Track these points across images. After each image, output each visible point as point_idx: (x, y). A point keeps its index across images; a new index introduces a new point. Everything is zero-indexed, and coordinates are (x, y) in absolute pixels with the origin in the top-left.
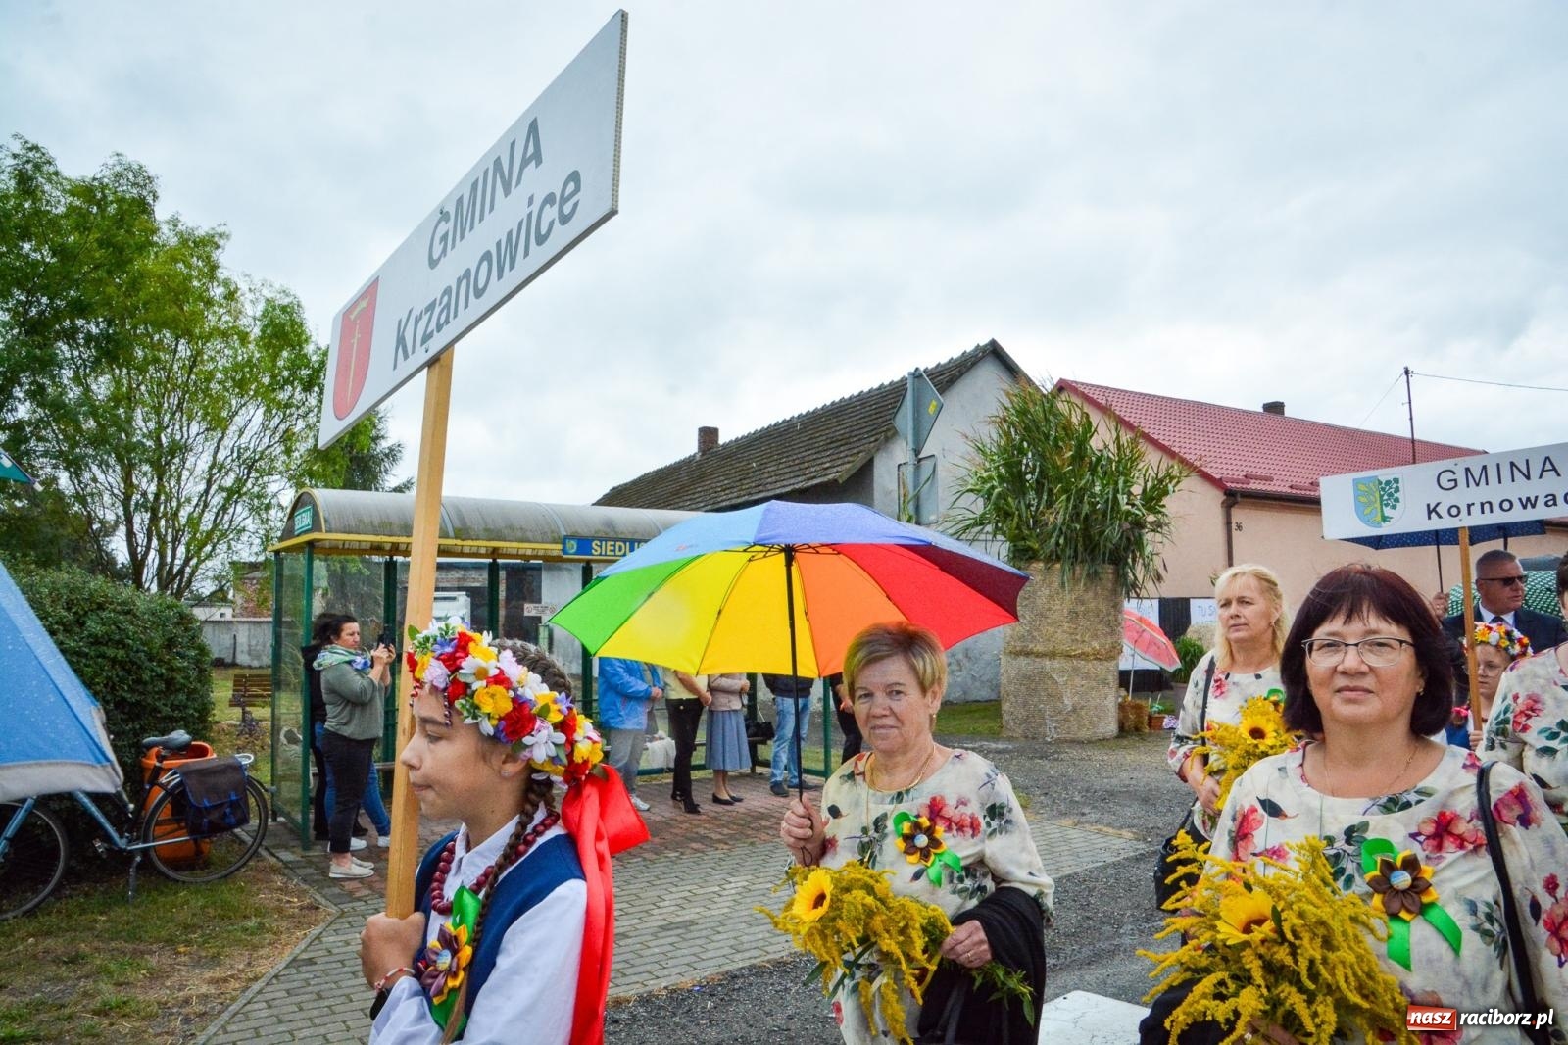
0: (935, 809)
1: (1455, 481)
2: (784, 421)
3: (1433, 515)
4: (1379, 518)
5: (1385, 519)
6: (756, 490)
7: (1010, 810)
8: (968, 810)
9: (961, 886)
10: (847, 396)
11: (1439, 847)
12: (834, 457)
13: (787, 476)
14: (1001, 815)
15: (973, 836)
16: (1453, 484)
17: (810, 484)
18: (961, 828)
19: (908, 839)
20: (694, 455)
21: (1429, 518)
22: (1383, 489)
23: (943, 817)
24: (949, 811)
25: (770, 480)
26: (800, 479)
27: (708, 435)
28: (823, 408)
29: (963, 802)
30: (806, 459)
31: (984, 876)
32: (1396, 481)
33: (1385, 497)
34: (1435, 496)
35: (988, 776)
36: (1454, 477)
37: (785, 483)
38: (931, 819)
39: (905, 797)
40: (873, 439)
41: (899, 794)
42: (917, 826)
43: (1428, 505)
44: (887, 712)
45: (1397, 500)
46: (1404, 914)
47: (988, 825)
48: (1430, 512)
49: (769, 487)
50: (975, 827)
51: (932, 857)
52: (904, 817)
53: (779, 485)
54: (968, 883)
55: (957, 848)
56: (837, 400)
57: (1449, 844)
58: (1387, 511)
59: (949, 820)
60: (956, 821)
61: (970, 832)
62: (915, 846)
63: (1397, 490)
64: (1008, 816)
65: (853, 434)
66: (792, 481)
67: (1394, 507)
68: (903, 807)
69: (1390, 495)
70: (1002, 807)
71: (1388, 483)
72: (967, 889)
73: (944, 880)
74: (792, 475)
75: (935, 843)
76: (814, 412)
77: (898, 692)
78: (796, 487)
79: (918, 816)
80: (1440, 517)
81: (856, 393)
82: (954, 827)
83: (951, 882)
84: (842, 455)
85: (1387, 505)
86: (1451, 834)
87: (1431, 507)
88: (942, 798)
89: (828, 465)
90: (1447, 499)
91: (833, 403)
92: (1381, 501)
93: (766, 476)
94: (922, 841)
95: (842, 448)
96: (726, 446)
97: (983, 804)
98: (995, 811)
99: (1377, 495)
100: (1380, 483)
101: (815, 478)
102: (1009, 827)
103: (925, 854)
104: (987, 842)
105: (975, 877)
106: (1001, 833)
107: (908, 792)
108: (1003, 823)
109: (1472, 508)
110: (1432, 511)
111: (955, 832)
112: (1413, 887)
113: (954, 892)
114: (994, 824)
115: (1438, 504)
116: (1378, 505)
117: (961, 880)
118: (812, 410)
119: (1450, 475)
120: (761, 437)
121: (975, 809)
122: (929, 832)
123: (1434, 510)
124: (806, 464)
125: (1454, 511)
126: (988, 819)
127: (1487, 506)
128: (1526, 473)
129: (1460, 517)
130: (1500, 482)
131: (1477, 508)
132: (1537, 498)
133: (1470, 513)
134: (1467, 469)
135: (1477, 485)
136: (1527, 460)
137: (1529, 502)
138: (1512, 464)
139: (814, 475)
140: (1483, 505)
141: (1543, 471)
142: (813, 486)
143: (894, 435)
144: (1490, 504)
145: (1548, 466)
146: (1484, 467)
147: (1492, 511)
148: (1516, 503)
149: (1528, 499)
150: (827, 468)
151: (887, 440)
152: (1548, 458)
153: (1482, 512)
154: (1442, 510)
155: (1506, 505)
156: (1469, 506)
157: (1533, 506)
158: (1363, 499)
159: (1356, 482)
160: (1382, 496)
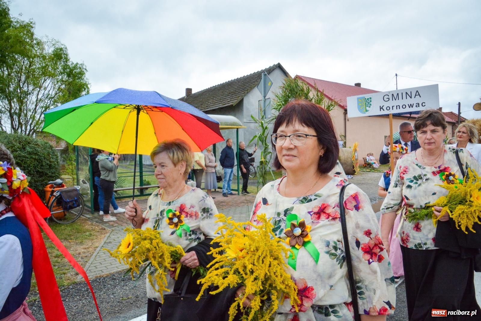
0: (182, 209)
1: (389, 98)
2: (213, 87)
3: (382, 109)
4: (365, 110)
5: (367, 111)
6: (207, 108)
7: (212, 210)
8: (194, 210)
9: (190, 237)
10: (233, 79)
11: (319, 218)
12: (231, 98)
13: (216, 104)
14: (208, 212)
15: (196, 219)
16: (388, 99)
17: (224, 106)
18: (191, 216)
19: (171, 219)
20: (184, 97)
21: (380, 110)
22: (366, 101)
23: (184, 212)
24: (187, 210)
25: (211, 105)
26: (220, 105)
27: (189, 91)
28: (225, 83)
29: (192, 207)
30: (222, 98)
31: (200, 234)
32: (371, 98)
33: (367, 104)
34: (382, 103)
35: (203, 197)
36: (388, 97)
37: (216, 106)
38: (180, 212)
39: (172, 203)
40: (243, 93)
41: (170, 202)
42: (174, 215)
43: (380, 106)
44: (160, 173)
45: (371, 105)
46: (297, 246)
47: (202, 215)
48: (380, 109)
49: (211, 107)
50: (196, 215)
51: (179, 227)
52: (170, 211)
53: (214, 106)
54: (193, 236)
55: (189, 223)
56: (230, 80)
57: (323, 216)
58: (368, 108)
59: (187, 213)
60: (190, 213)
61: (194, 217)
62: (173, 222)
63: (371, 101)
64: (210, 212)
65: (237, 91)
66: (218, 105)
67: (370, 107)
68: (170, 207)
69: (369, 103)
70: (208, 209)
71: (368, 99)
72: (193, 239)
73: (183, 235)
74: (218, 103)
75: (180, 221)
76: (223, 84)
77: (163, 166)
78: (220, 107)
79: (175, 211)
80: (384, 110)
81: (236, 78)
82: (189, 216)
83: (186, 236)
84: (234, 97)
85: (367, 106)
86: (325, 213)
88: (185, 205)
89: (229, 100)
90: (386, 105)
91: (229, 81)
93: (209, 103)
94: (176, 220)
95: (233, 95)
96: (195, 94)
97: (200, 208)
98: (205, 210)
100: (366, 99)
101: (225, 104)
102: (211, 216)
103: (176, 225)
104: (201, 222)
105: (196, 234)
106: (207, 218)
107: (173, 202)
108: (208, 214)
110: (381, 108)
111: (189, 218)
112: (301, 234)
113: (187, 240)
114: (205, 215)
115: (383, 106)
116: (365, 106)
117: (190, 235)
118: (222, 83)
119: (387, 97)
120: (206, 92)
121: (197, 209)
122: (179, 217)
123: (382, 108)
124: (222, 100)
125: (388, 108)
126: (202, 213)
127: (398, 107)
128: (410, 96)
129: (390, 110)
130: (402, 99)
131: (395, 108)
132: (413, 104)
133: (393, 109)
134: (393, 95)
135: (395, 100)
136: (411, 92)
137: (411, 106)
138: (406, 93)
139: (225, 103)
140: (397, 106)
141: (416, 95)
142: (226, 107)
143: (249, 91)
144: (399, 106)
145: (417, 94)
146: (398, 94)
147: (399, 108)
148: (407, 106)
149: (411, 105)
150: (229, 101)
151: (248, 93)
152: (417, 91)
153: (397, 109)
154: (384, 108)
155: (404, 106)
156: (393, 107)
157: (412, 107)
158: (360, 104)
159: (358, 99)
160: (366, 103)
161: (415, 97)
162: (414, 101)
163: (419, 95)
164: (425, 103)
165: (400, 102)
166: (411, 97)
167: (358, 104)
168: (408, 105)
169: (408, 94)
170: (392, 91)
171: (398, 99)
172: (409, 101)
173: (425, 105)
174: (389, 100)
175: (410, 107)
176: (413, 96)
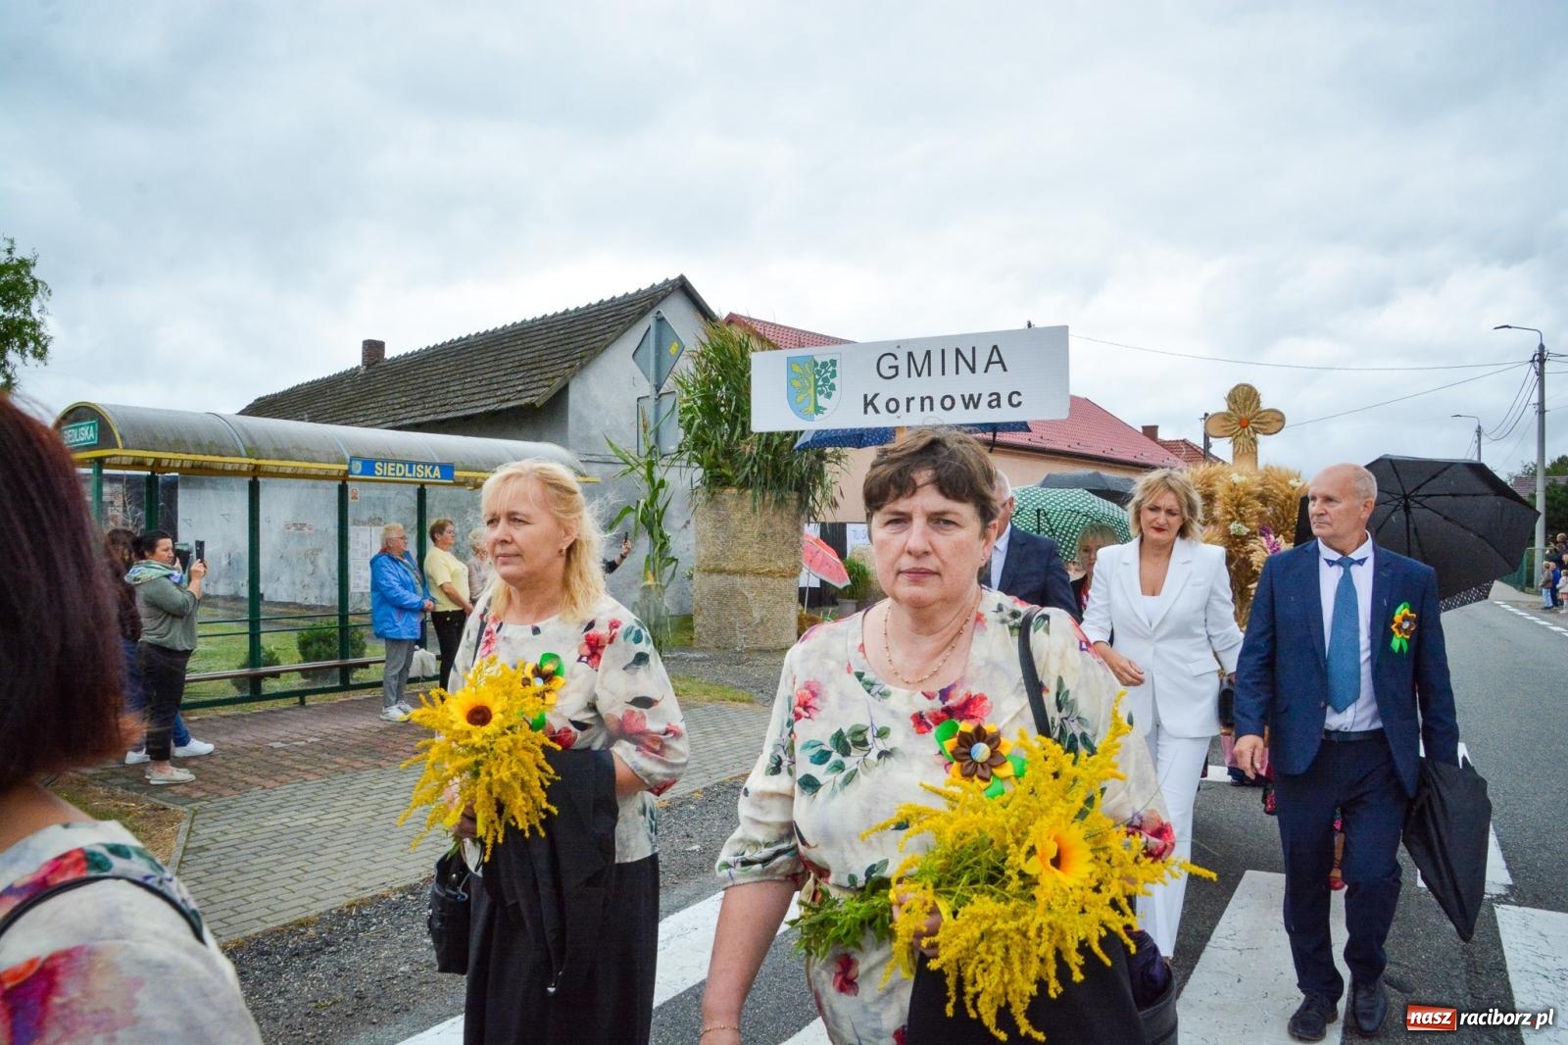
1: (896, 367)
2: (460, 339)
3: (870, 408)
4: (812, 408)
5: (818, 410)
6: (444, 409)
10: (529, 318)
12: (528, 380)
13: (477, 397)
16: (893, 371)
17: (504, 406)
20: (358, 368)
21: (866, 412)
22: (819, 372)
25: (456, 400)
26: (491, 401)
27: (373, 349)
28: (503, 329)
30: (494, 380)
32: (833, 363)
33: (820, 383)
34: (873, 385)
36: (895, 363)
37: (476, 404)
40: (567, 365)
43: (866, 396)
45: (832, 387)
48: (866, 405)
49: (457, 407)
53: (465, 405)
56: (519, 321)
58: (822, 401)
63: (834, 374)
65: (545, 358)
66: (483, 403)
67: (829, 396)
69: (826, 380)
71: (824, 365)
74: (482, 396)
76: (493, 332)
78: (488, 408)
80: (877, 411)
81: (539, 316)
84: (536, 378)
85: (821, 392)
87: (869, 399)
89: (520, 388)
90: (886, 390)
91: (514, 325)
92: (816, 386)
93: (452, 395)
95: (534, 372)
96: (394, 361)
99: (812, 379)
100: (816, 364)
101: (508, 400)
109: (912, 403)
110: (869, 403)
115: (876, 395)
116: (812, 391)
118: (490, 330)
119: (890, 361)
120: (429, 356)
123: (871, 403)
124: (496, 386)
125: (893, 406)
127: (927, 402)
128: (971, 364)
129: (897, 413)
130: (943, 374)
131: (915, 405)
132: (980, 395)
133: (908, 410)
134: (910, 354)
135: (919, 375)
136: (974, 348)
137: (972, 402)
138: (958, 351)
139: (507, 397)
140: (923, 400)
141: (990, 362)
142: (508, 409)
143: (589, 362)
144: (930, 398)
145: (995, 358)
146: (928, 353)
147: (932, 409)
148: (959, 402)
149: (971, 397)
150: (520, 391)
151: (582, 366)
152: (995, 347)
153: (922, 409)
154: (880, 403)
155: (948, 402)
156: (909, 401)
157: (976, 406)
158: (796, 384)
159: (790, 361)
160: (816, 381)
161: (986, 371)
162: (981, 383)
163: (1001, 362)
164: (1019, 394)
165: (934, 385)
166: (973, 370)
167: (789, 381)
168: (963, 396)
169: (963, 356)
170: (907, 342)
171: (929, 374)
172: (963, 383)
173: (1020, 403)
174: (897, 374)
175: (967, 407)
176: (981, 365)
